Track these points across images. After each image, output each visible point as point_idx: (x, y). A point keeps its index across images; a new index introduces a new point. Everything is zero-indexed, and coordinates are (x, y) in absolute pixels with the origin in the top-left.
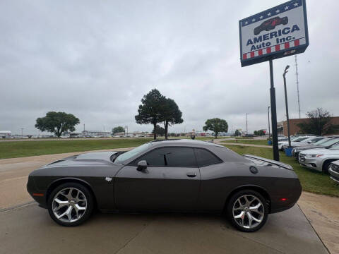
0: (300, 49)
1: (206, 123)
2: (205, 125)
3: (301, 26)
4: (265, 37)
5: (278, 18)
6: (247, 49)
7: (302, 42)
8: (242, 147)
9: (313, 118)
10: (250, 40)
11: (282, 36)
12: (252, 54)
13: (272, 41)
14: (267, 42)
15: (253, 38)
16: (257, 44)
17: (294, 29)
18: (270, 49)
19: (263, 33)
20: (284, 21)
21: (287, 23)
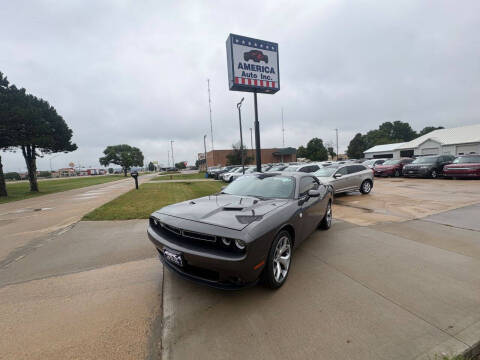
0: (273, 91)
1: (105, 152)
2: (104, 156)
3: (276, 70)
4: (252, 67)
5: (261, 53)
6: (238, 73)
7: (276, 86)
8: (188, 184)
9: (236, 150)
10: (240, 64)
11: (264, 74)
12: (243, 80)
13: (258, 74)
14: (254, 73)
15: (243, 62)
16: (247, 71)
17: (272, 71)
18: (256, 82)
19: (251, 62)
20: (266, 59)
21: (267, 62)
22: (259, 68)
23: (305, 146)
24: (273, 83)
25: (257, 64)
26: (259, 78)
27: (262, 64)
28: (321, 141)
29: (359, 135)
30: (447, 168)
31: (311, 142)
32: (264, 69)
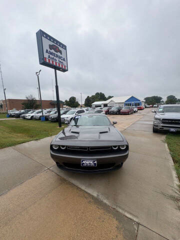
5: (58, 48)
11: (60, 60)
12: (49, 60)
13: (57, 59)
14: (55, 58)
15: (49, 50)
16: (51, 56)
17: (64, 60)
18: (56, 63)
19: (53, 51)
20: (61, 52)
21: (61, 54)
22: (57, 56)
23: (68, 100)
24: (65, 66)
25: (56, 53)
26: (58, 61)
27: (59, 54)
28: (75, 98)
29: (88, 97)
30: (121, 111)
31: (71, 98)
32: (60, 58)
